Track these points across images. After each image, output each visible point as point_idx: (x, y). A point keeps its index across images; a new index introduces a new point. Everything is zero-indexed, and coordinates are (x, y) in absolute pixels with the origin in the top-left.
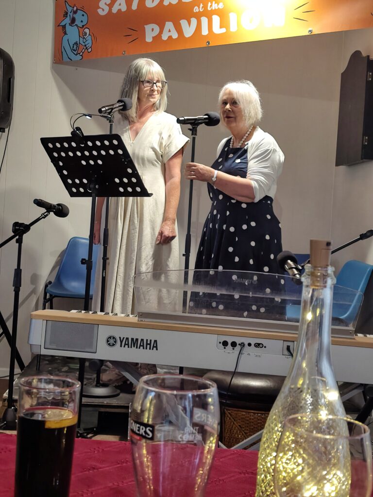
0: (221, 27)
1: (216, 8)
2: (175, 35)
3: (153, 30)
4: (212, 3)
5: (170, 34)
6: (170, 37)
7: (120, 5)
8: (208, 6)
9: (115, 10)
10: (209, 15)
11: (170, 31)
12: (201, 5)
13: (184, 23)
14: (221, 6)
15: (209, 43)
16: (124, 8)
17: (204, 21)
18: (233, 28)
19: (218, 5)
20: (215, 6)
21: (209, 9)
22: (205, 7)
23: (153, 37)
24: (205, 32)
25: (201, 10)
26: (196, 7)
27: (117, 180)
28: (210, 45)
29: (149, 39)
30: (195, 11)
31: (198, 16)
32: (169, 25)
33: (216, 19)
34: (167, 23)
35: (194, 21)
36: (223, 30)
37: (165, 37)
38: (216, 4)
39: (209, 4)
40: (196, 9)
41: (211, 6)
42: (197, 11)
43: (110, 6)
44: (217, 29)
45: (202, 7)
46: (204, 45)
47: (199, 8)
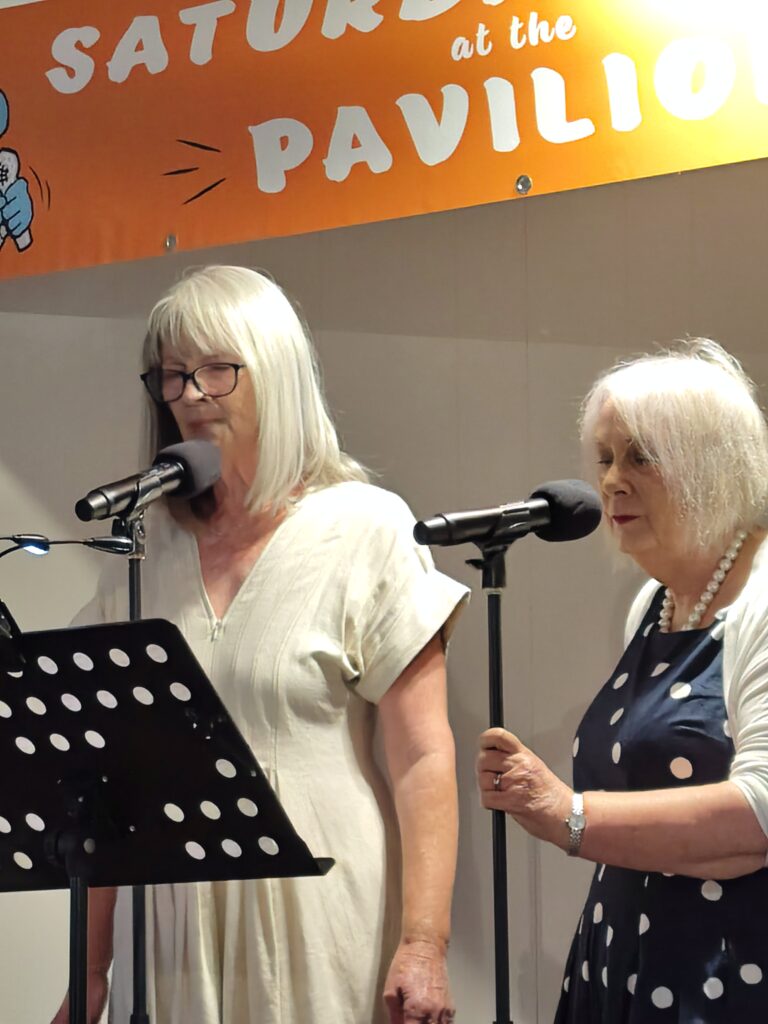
0: (571, 116)
1: (547, 39)
2: (380, 160)
3: (284, 142)
4: (524, 20)
5: (358, 156)
6: (360, 169)
7: (140, 47)
8: (509, 32)
9: (118, 70)
10: (517, 68)
11: (356, 143)
12: (482, 31)
13: (413, 107)
14: (564, 28)
15: (526, 183)
16: (157, 60)
17: (500, 93)
18: (624, 116)
19: (552, 25)
20: (539, 32)
21: (516, 44)
22: (498, 37)
23: (286, 172)
24: (505, 137)
25: (483, 52)
26: (460, 40)
27: (174, 813)
28: (531, 193)
29: (270, 181)
30: (456, 57)
31: (472, 76)
32: (352, 120)
33: (548, 85)
34: (341, 109)
35: (455, 97)
36: (584, 128)
37: (337, 168)
38: (544, 25)
39: (516, 25)
40: (460, 49)
41: (523, 31)
42: (467, 54)
43: (101, 53)
44: (555, 125)
45: (487, 39)
46: (506, 192)
47: (473, 40)
